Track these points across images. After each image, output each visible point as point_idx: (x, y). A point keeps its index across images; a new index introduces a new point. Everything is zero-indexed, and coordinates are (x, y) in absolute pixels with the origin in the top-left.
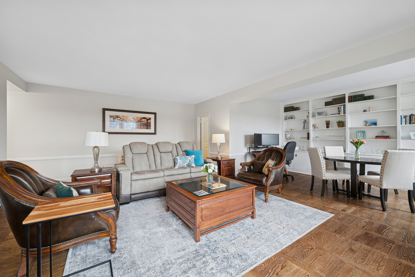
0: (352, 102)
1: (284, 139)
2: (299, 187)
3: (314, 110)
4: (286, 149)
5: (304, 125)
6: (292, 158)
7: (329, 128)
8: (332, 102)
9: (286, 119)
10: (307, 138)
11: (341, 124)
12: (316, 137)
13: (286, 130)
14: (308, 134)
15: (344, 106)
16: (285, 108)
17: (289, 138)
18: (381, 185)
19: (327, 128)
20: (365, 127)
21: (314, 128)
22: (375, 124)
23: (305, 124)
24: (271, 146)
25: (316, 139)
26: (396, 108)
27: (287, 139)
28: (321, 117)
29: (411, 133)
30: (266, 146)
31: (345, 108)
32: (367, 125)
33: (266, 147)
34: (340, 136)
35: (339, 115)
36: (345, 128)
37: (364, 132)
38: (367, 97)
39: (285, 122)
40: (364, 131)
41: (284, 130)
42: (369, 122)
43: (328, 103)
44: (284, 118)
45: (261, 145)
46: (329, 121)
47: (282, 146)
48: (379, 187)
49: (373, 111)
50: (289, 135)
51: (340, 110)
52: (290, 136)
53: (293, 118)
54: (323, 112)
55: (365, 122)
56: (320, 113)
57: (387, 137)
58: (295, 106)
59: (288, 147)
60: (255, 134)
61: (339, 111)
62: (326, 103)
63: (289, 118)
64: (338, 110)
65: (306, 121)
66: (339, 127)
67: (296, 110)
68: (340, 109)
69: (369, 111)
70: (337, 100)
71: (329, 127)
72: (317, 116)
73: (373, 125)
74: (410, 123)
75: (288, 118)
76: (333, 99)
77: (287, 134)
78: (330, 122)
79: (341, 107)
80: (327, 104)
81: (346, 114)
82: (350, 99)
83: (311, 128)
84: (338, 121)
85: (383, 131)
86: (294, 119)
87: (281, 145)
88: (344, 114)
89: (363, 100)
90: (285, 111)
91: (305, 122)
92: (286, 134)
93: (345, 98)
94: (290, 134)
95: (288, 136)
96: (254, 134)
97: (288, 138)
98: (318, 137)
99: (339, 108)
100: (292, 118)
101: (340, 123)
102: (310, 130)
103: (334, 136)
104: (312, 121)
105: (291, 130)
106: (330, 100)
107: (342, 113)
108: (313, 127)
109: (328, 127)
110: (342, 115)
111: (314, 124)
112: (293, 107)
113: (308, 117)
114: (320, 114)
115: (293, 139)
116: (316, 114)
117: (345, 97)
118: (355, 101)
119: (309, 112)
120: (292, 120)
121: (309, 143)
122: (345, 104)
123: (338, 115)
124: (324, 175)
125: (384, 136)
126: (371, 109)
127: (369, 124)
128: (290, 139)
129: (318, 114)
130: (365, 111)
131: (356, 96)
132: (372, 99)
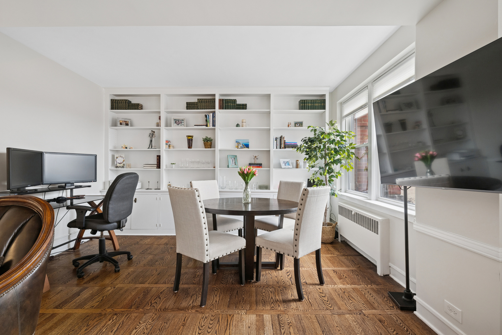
0: (223, 109)
1: (110, 166)
2: (146, 285)
3: (169, 115)
4: (115, 192)
5: (151, 141)
6: (129, 212)
7: (191, 148)
8: (197, 104)
9: (114, 124)
10: (156, 166)
11: (209, 143)
12: (172, 164)
13: (115, 148)
14: (159, 157)
15: (214, 113)
16: (113, 101)
17: (122, 165)
18: (296, 252)
19: (189, 148)
20: (236, 149)
21: (167, 146)
22: (247, 146)
23: (153, 139)
24: (75, 184)
25: (172, 168)
26: (270, 127)
27: (117, 167)
28: (179, 127)
29: (281, 160)
30: (57, 186)
31: (215, 116)
32: (239, 147)
33: (59, 187)
34: (208, 163)
35: (207, 127)
36: (215, 150)
37: (235, 157)
38: (240, 105)
39: (112, 131)
41: (111, 147)
42: (241, 143)
43: (191, 104)
44: (109, 123)
45: (41, 182)
46: (192, 137)
47: (104, 183)
48: (293, 256)
49: (247, 127)
50: (120, 158)
51: (208, 120)
52: (124, 161)
53: (129, 124)
54: (183, 120)
55: (236, 142)
56: (178, 120)
57: (260, 165)
58: (134, 101)
59: (118, 187)
60: (8, 149)
61: (206, 121)
62: (187, 103)
63: (121, 124)
64: (205, 119)
65: (154, 132)
66: (205, 148)
67: (136, 109)
68: (208, 118)
69: (242, 127)
70: (204, 102)
71: (192, 146)
72: (174, 126)
73: (245, 147)
74: (280, 148)
75: (119, 123)
76: (198, 99)
77: (117, 156)
78: (193, 139)
79: (209, 115)
80: (190, 106)
81: (216, 127)
82: (221, 105)
83: (163, 146)
84: (205, 137)
85: (256, 157)
86: (131, 126)
87: (104, 181)
88: (213, 126)
89: (236, 109)
90: (112, 108)
91: (152, 134)
92: (115, 157)
93: (215, 102)
94: (123, 156)
95: (119, 160)
96: (5, 151)
97: (118, 165)
98: (175, 164)
99: (206, 116)
100: (127, 125)
101: (207, 141)
102: (161, 149)
103: (199, 162)
104: (165, 134)
105: (126, 148)
106: (194, 100)
107: (210, 126)
108: (166, 144)
109: (190, 146)
110: (210, 127)
111: (168, 140)
112: (129, 102)
113: (158, 125)
114: (178, 122)
115: (129, 166)
116: (173, 122)
117: (215, 99)
118: (227, 108)
119: (160, 117)
120: (127, 127)
121: (159, 176)
122: (215, 111)
123: (205, 127)
124: (206, 253)
125: (257, 164)
126: (244, 124)
127: (241, 145)
128: (123, 167)
129: (176, 122)
130: (238, 125)
131: (227, 101)
132: (246, 109)
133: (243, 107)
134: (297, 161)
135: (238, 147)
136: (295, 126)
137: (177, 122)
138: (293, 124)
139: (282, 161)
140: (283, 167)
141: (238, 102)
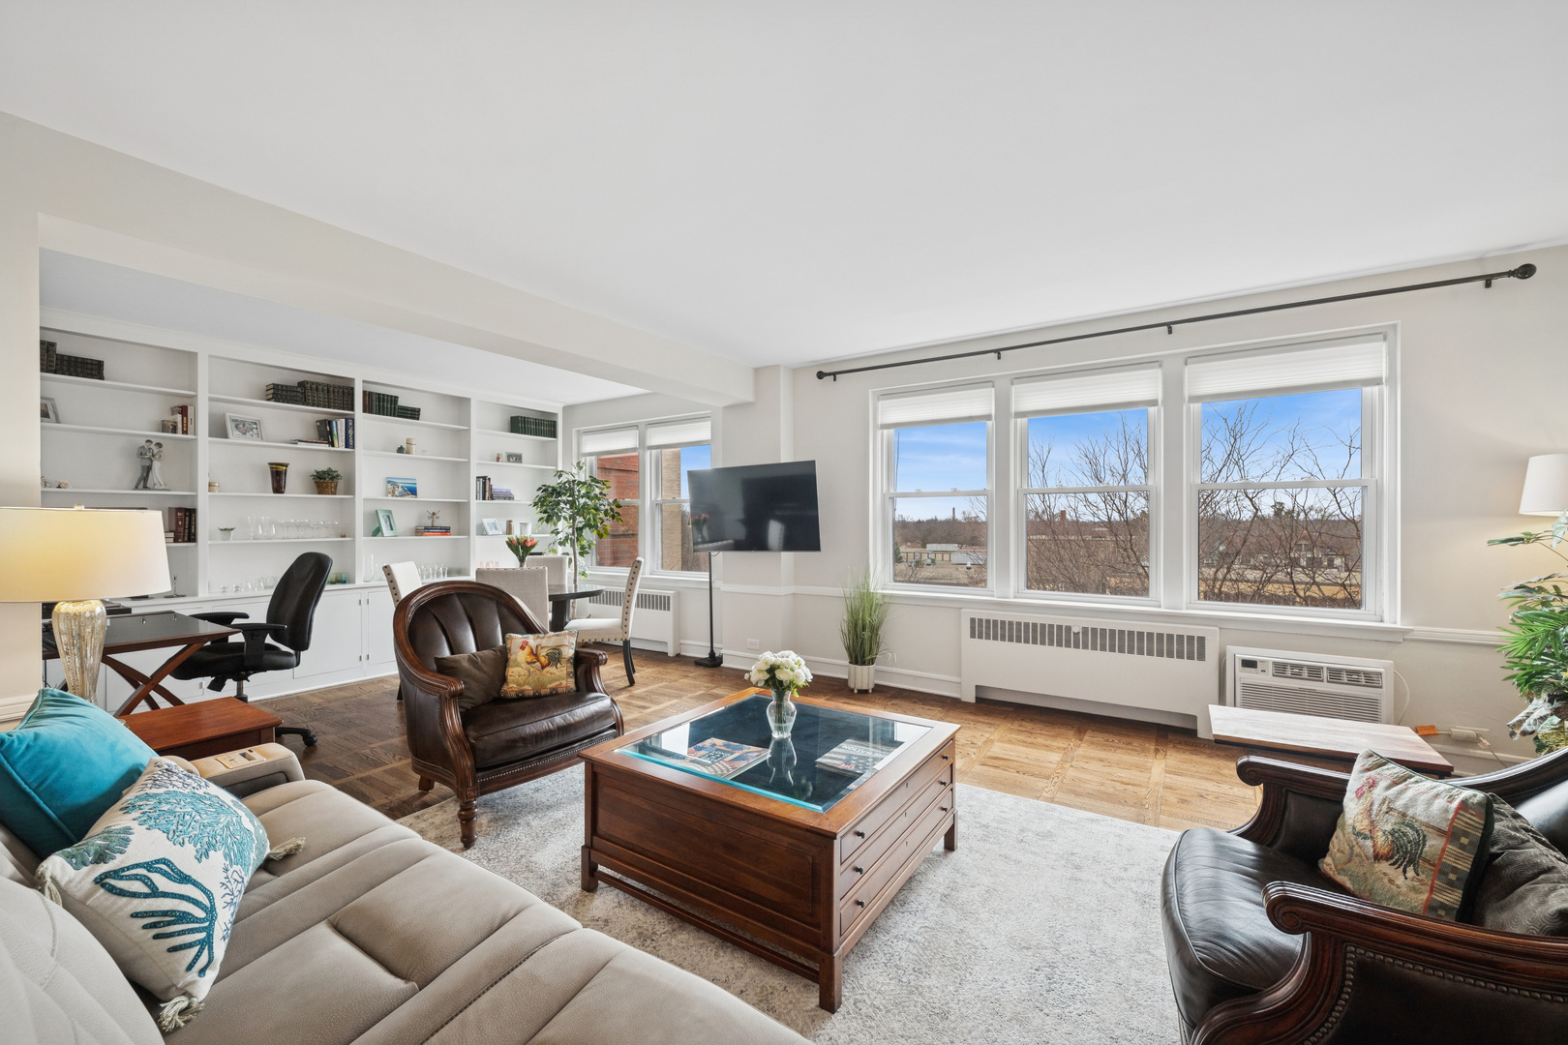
0: (371, 412)
3: (220, 408)
5: (148, 468)
7: (283, 493)
8: (299, 393)
10: (172, 535)
11: (332, 483)
15: (350, 420)
19: (275, 492)
20: (390, 497)
22: (413, 491)
23: (156, 465)
28: (248, 440)
29: (484, 520)
31: (352, 426)
32: (397, 493)
35: (332, 449)
36: (352, 500)
37: (388, 514)
38: (405, 409)
40: (390, 512)
42: (400, 485)
43: (283, 390)
46: (285, 467)
51: (334, 434)
53: (51, 415)
54: (256, 424)
55: (389, 482)
56: (244, 423)
57: (446, 531)
61: (328, 431)
65: (159, 445)
67: (92, 376)
68: (332, 429)
69: (409, 453)
70: (320, 390)
71: (283, 488)
72: (235, 436)
73: (409, 494)
74: (484, 499)
76: (300, 381)
78: (288, 469)
79: (335, 422)
80: (280, 393)
81: (355, 450)
82: (368, 403)
83: (204, 485)
85: (434, 514)
88: (346, 447)
89: (398, 416)
91: (152, 451)
93: (352, 394)
98: (235, 530)
99: (328, 423)
100: (45, 414)
102: (200, 494)
106: (292, 380)
107: (340, 446)
109: (278, 488)
110: (338, 449)
114: (244, 427)
117: (354, 389)
118: (378, 412)
122: (353, 415)
123: (326, 447)
125: (437, 528)
126: (413, 447)
127: (400, 489)
129: (237, 426)
130: (400, 450)
131: (381, 397)
132: (418, 419)
133: (413, 414)
134: (510, 521)
135: (393, 492)
136: (509, 461)
137: (241, 426)
138: (504, 457)
139: (486, 521)
140: (490, 533)
141: (401, 403)
